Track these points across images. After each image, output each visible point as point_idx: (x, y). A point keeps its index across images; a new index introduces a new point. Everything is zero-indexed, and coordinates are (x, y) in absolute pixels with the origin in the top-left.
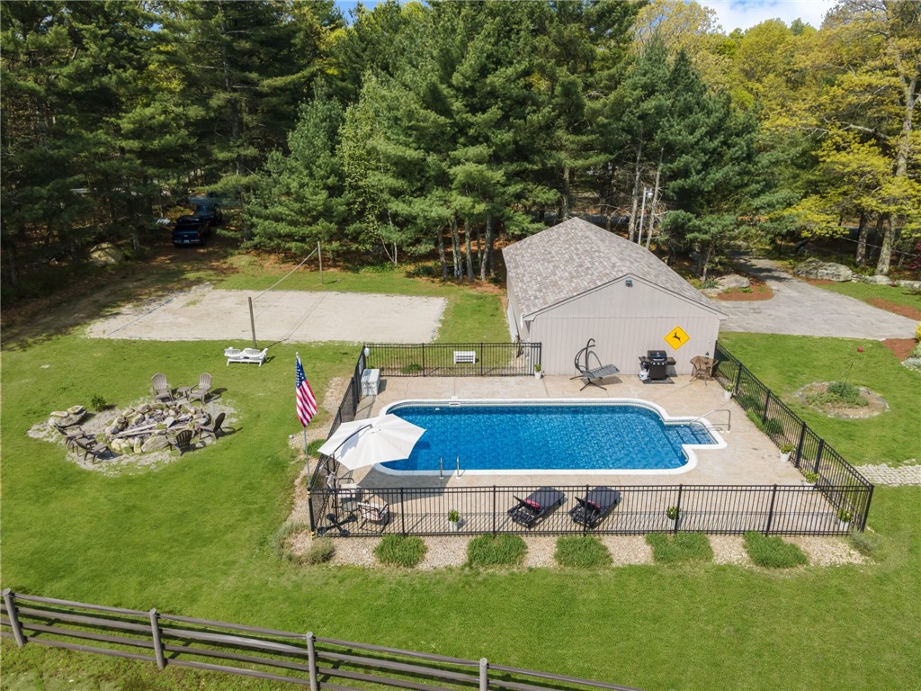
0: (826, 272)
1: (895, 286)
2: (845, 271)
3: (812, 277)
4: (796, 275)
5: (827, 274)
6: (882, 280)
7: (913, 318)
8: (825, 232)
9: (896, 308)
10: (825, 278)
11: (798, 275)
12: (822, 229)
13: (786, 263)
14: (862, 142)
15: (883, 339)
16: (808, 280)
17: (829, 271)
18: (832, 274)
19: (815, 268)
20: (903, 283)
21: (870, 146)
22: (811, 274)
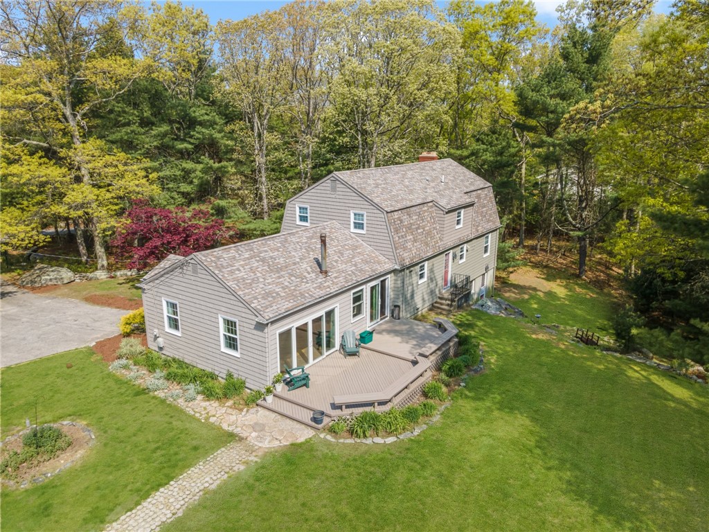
0: (48, 277)
1: (113, 277)
2: (66, 274)
3: (37, 285)
4: (22, 286)
5: (51, 280)
6: (101, 275)
7: (124, 309)
8: (27, 242)
9: (111, 301)
10: (50, 283)
11: (24, 286)
12: (23, 240)
13: (14, 274)
14: (32, 154)
15: (94, 343)
16: (33, 289)
17: (51, 277)
18: (56, 279)
19: (39, 276)
20: (118, 273)
21: (40, 158)
22: (36, 282)
